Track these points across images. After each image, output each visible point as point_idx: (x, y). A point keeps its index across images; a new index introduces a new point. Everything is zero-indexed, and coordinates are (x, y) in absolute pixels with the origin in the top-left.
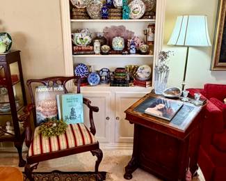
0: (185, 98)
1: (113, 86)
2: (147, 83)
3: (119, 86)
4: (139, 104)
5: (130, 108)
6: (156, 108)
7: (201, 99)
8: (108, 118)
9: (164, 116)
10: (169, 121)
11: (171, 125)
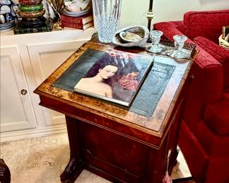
0: (156, 47)
1: (21, 33)
2: (84, 21)
3: (32, 32)
4: (64, 69)
5: (46, 81)
6: (98, 77)
7: (186, 46)
8: (24, 92)
9: (115, 96)
10: (127, 108)
11: (130, 118)
